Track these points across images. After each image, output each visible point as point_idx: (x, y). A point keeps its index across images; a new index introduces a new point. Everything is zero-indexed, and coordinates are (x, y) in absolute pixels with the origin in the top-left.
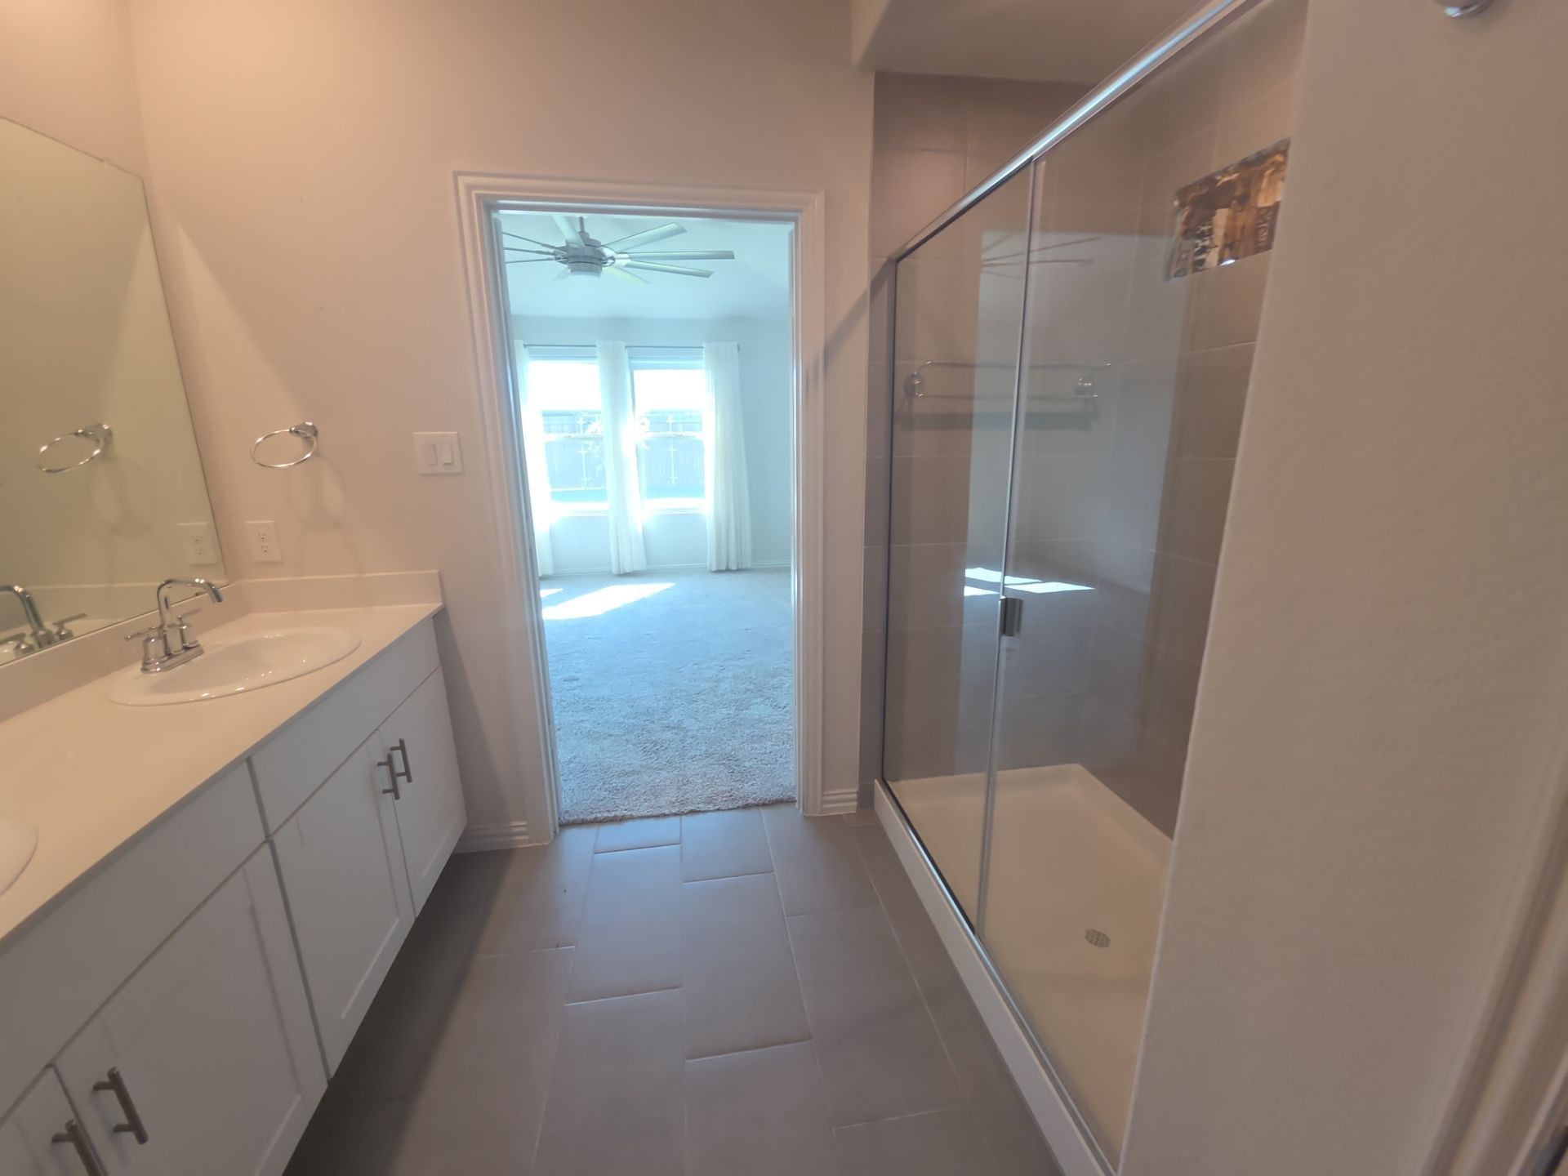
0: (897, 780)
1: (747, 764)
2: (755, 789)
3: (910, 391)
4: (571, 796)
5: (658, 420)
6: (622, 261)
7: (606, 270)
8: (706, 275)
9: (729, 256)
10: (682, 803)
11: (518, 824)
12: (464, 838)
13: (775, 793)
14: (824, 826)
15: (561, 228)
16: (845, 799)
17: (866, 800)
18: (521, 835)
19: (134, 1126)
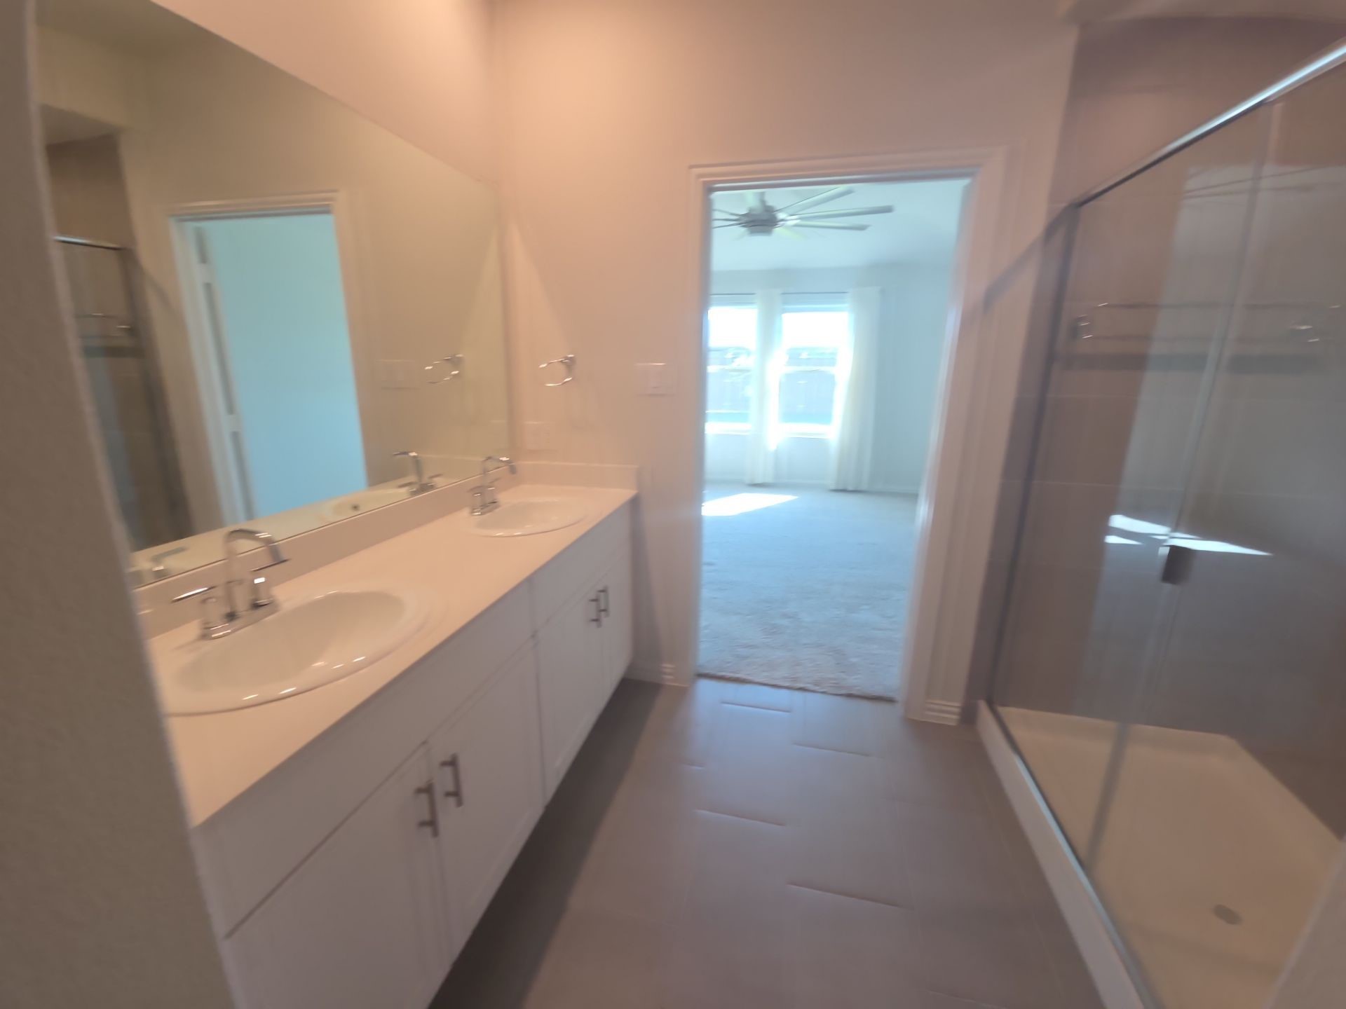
0: (1004, 705)
1: (854, 660)
2: (858, 682)
3: (1075, 332)
4: (707, 653)
5: (794, 357)
6: (793, 221)
7: (777, 230)
8: (862, 228)
9: (888, 210)
10: (795, 680)
11: (668, 667)
12: (631, 667)
13: (878, 691)
14: (921, 730)
15: (748, 200)
16: (948, 711)
17: (968, 717)
18: (669, 672)
19: (456, 794)
